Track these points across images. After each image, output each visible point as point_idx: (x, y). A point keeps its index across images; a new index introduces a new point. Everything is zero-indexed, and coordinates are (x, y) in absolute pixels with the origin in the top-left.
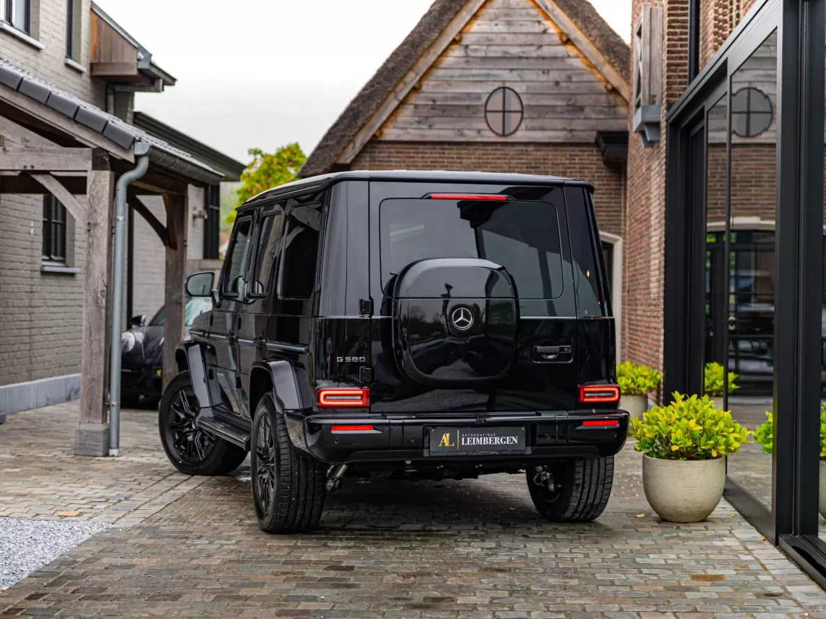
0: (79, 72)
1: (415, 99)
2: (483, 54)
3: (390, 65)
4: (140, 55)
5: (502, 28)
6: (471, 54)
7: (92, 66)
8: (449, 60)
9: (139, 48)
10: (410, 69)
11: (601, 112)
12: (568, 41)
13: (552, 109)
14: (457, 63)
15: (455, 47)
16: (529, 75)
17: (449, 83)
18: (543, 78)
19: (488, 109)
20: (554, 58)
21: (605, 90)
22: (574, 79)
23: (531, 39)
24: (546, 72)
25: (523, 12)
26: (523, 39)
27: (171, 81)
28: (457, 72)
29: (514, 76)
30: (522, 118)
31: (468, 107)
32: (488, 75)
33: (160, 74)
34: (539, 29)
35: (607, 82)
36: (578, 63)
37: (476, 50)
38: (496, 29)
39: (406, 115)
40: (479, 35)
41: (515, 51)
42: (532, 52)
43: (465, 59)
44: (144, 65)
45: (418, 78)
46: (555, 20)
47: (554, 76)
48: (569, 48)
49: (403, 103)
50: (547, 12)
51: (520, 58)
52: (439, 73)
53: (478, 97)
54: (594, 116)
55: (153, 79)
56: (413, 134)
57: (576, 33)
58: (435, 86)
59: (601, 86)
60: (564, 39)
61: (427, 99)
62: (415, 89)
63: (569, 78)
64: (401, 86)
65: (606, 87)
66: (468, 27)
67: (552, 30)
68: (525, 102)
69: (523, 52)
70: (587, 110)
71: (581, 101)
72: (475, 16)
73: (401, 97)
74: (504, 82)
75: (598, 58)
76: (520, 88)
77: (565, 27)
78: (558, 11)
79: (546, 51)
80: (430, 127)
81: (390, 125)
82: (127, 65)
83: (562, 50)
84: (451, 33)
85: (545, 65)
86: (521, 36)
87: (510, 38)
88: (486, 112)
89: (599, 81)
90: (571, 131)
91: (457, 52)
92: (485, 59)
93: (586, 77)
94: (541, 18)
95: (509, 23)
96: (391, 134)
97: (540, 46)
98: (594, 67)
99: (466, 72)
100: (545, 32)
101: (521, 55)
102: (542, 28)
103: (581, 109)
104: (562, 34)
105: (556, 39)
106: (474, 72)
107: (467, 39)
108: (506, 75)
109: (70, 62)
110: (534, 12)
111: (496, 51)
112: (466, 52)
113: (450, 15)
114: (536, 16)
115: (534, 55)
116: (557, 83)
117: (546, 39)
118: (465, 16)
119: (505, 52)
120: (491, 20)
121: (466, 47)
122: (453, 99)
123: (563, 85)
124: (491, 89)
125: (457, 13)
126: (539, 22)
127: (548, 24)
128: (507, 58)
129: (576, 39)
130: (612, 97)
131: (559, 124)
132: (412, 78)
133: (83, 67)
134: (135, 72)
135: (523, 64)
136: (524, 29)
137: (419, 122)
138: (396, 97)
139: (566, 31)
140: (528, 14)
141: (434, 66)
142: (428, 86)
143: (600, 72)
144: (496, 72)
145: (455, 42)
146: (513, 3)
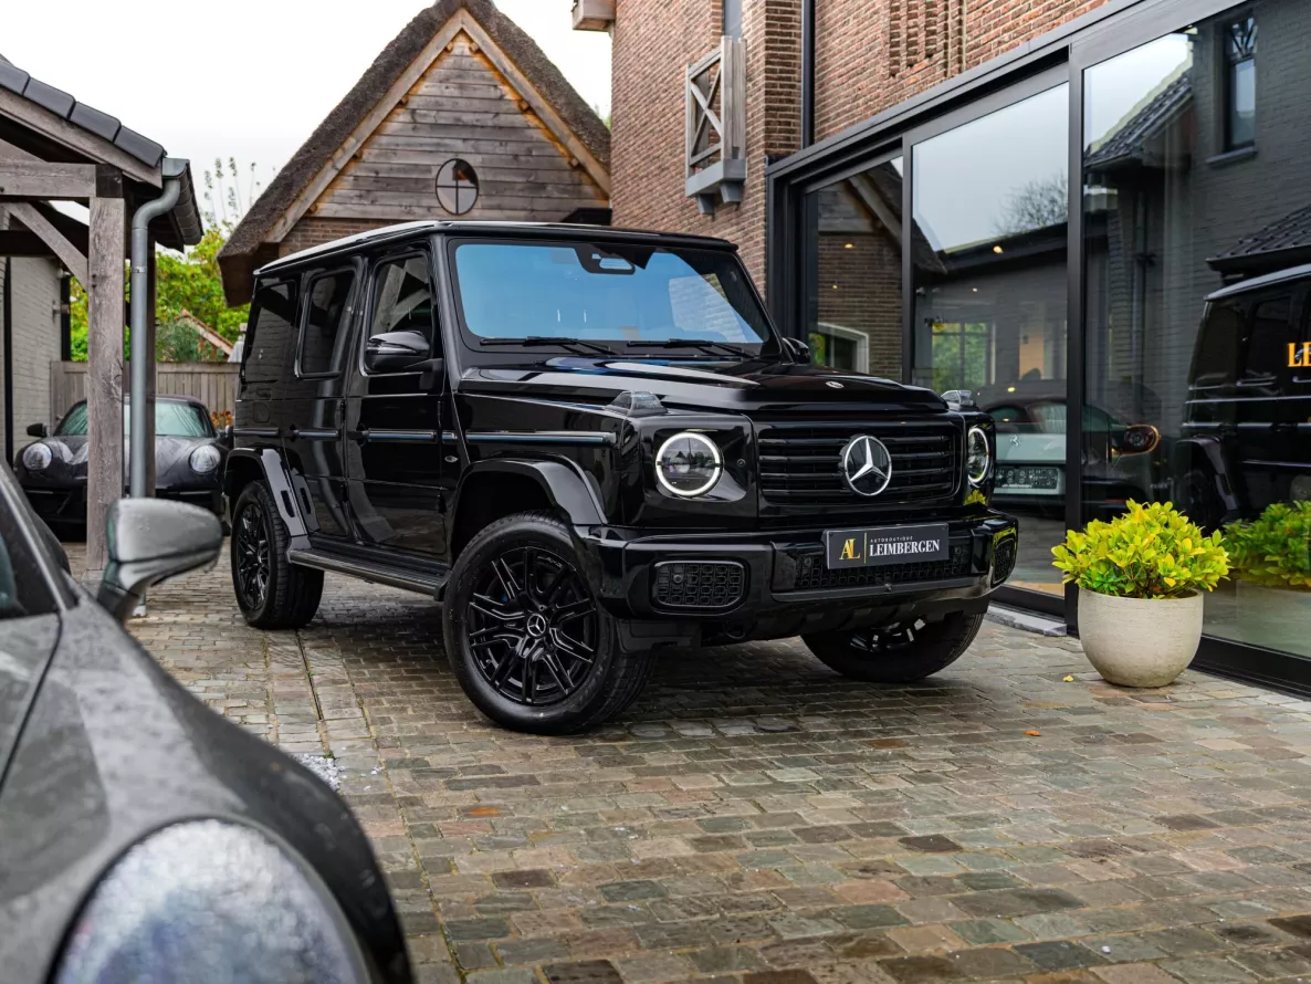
1: (356, 170)
2: (430, 120)
3: (330, 127)
5: (453, 91)
6: (419, 120)
8: (392, 127)
10: (350, 134)
11: (565, 191)
12: (530, 110)
13: (510, 186)
14: (401, 130)
15: (399, 110)
16: (485, 147)
17: (394, 153)
18: (500, 150)
19: (439, 184)
20: (513, 128)
21: (568, 167)
22: (534, 153)
23: (485, 105)
24: (504, 143)
25: (477, 74)
26: (477, 104)
28: (401, 140)
29: (468, 147)
30: (477, 195)
31: (417, 181)
32: (439, 145)
34: (493, 93)
35: (572, 156)
36: (539, 135)
37: (425, 115)
38: (447, 92)
39: (345, 188)
40: (428, 99)
41: (468, 118)
42: (488, 120)
43: (411, 126)
45: (360, 145)
46: (514, 84)
47: (512, 148)
48: (529, 118)
49: (341, 173)
50: (506, 75)
51: (474, 126)
52: (383, 140)
53: (428, 169)
54: (556, 195)
56: (353, 210)
57: (539, 101)
58: (377, 156)
59: (564, 162)
60: (525, 106)
61: (370, 170)
62: (356, 158)
63: (529, 153)
64: (339, 153)
65: (570, 163)
66: (414, 89)
67: (510, 96)
68: (481, 177)
69: (477, 120)
70: (549, 188)
71: (543, 177)
72: (423, 77)
73: (340, 166)
74: (456, 153)
75: (561, 129)
76: (473, 161)
77: (526, 93)
78: (518, 75)
79: (504, 120)
80: (373, 202)
81: (327, 199)
83: (520, 119)
84: (397, 94)
85: (503, 136)
86: (476, 102)
87: (462, 103)
88: (437, 186)
89: (562, 156)
90: (533, 210)
91: (403, 117)
92: (435, 126)
93: (550, 151)
94: (497, 82)
95: (461, 87)
96: (327, 209)
97: (497, 114)
98: (558, 140)
99: (413, 140)
100: (501, 98)
101: (475, 123)
102: (498, 94)
103: (543, 186)
104: (521, 100)
105: (515, 106)
106: (423, 140)
107: (414, 103)
108: (459, 145)
110: (489, 74)
111: (444, 118)
112: (413, 118)
113: (395, 72)
114: (491, 80)
115: (490, 123)
116: (516, 157)
117: (504, 107)
118: (413, 74)
119: (457, 119)
120: (441, 82)
121: (413, 112)
122: (399, 170)
123: (522, 158)
124: (442, 162)
125: (404, 70)
126: (496, 86)
127: (505, 89)
128: (458, 125)
129: (538, 107)
130: (576, 174)
131: (519, 202)
132: (352, 145)
135: (478, 134)
136: (478, 94)
137: (360, 197)
138: (333, 166)
139: (527, 99)
140: (483, 78)
141: (376, 132)
142: (368, 155)
143: (563, 145)
144: (447, 141)
145: (401, 104)
146: (466, 62)
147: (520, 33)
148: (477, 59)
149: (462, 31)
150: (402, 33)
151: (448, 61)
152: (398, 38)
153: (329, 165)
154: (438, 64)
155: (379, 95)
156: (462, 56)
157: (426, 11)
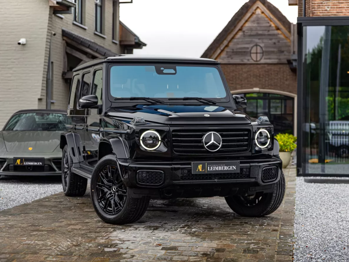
0: (116, 44)
1: (227, 49)
2: (249, 34)
3: (218, 38)
4: (136, 38)
5: (256, 25)
7: (120, 42)
8: (238, 36)
9: (135, 35)
10: (225, 39)
12: (278, 29)
13: (273, 52)
14: (240, 37)
16: (265, 41)
17: (238, 44)
18: (270, 42)
19: (251, 52)
20: (274, 35)
22: (281, 42)
23: (265, 28)
24: (271, 39)
25: (263, 19)
27: (145, 45)
28: (241, 40)
29: (260, 41)
30: (263, 55)
31: (245, 52)
32: (251, 41)
33: (142, 43)
34: (268, 25)
36: (282, 36)
37: (247, 33)
38: (254, 25)
39: (223, 55)
40: (248, 27)
41: (260, 32)
42: (266, 33)
43: (243, 36)
44: (137, 41)
45: (227, 42)
46: (274, 22)
47: (274, 41)
48: (279, 32)
49: (222, 51)
50: (271, 19)
52: (235, 40)
53: (248, 48)
54: (286, 54)
55: (139, 45)
56: (225, 61)
57: (281, 26)
58: (233, 45)
61: (231, 49)
62: (227, 46)
63: (279, 42)
64: (222, 45)
66: (244, 25)
67: (273, 25)
68: (264, 49)
70: (285, 52)
71: (283, 49)
72: (247, 21)
73: (222, 48)
74: (257, 43)
76: (262, 45)
77: (277, 24)
78: (275, 19)
79: (271, 32)
80: (232, 59)
81: (218, 58)
82: (131, 41)
83: (276, 32)
84: (238, 27)
85: (271, 37)
86: (262, 27)
87: (259, 28)
90: (280, 59)
91: (240, 33)
92: (250, 36)
93: (285, 41)
94: (269, 21)
95: (258, 23)
97: (269, 31)
98: (287, 37)
99: (244, 40)
100: (270, 26)
101: (262, 34)
103: (283, 52)
104: (276, 27)
105: (274, 28)
106: (246, 40)
107: (244, 29)
108: (257, 41)
109: (114, 41)
110: (267, 19)
111: (254, 33)
112: (244, 33)
113: (238, 21)
114: (267, 21)
116: (275, 43)
117: (271, 28)
118: (243, 21)
119: (257, 33)
120: (252, 22)
121: (244, 31)
122: (239, 49)
123: (277, 44)
124: (252, 45)
125: (240, 20)
126: (268, 23)
127: (271, 23)
128: (257, 35)
129: (281, 28)
131: (275, 57)
132: (225, 43)
133: (117, 42)
134: (133, 43)
135: (263, 37)
136: (264, 25)
137: (228, 57)
138: (220, 49)
140: (265, 20)
141: (233, 38)
142: (231, 45)
144: (254, 40)
145: (240, 30)
146: (259, 16)
147: (274, 7)
148: (263, 15)
149: (258, 7)
150: (239, 10)
151: (254, 16)
152: (238, 11)
153: (219, 49)
154: (251, 17)
155: (232, 28)
156: (259, 14)
157: (246, 3)
